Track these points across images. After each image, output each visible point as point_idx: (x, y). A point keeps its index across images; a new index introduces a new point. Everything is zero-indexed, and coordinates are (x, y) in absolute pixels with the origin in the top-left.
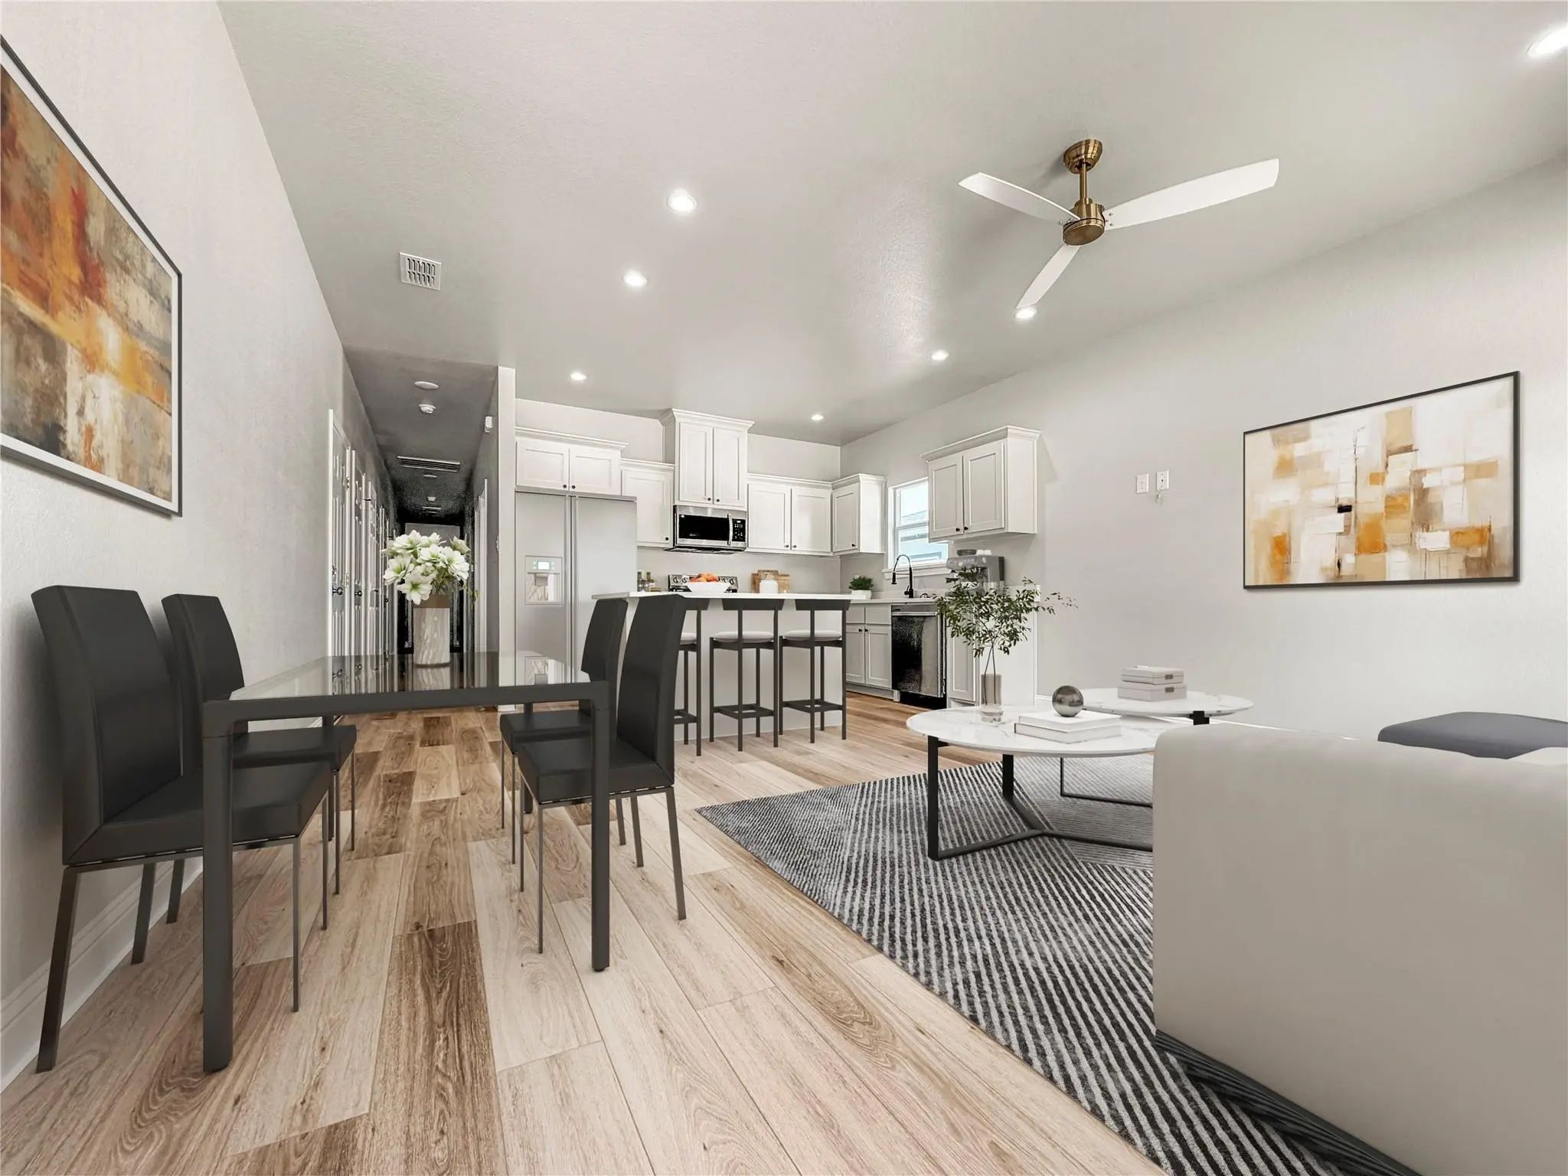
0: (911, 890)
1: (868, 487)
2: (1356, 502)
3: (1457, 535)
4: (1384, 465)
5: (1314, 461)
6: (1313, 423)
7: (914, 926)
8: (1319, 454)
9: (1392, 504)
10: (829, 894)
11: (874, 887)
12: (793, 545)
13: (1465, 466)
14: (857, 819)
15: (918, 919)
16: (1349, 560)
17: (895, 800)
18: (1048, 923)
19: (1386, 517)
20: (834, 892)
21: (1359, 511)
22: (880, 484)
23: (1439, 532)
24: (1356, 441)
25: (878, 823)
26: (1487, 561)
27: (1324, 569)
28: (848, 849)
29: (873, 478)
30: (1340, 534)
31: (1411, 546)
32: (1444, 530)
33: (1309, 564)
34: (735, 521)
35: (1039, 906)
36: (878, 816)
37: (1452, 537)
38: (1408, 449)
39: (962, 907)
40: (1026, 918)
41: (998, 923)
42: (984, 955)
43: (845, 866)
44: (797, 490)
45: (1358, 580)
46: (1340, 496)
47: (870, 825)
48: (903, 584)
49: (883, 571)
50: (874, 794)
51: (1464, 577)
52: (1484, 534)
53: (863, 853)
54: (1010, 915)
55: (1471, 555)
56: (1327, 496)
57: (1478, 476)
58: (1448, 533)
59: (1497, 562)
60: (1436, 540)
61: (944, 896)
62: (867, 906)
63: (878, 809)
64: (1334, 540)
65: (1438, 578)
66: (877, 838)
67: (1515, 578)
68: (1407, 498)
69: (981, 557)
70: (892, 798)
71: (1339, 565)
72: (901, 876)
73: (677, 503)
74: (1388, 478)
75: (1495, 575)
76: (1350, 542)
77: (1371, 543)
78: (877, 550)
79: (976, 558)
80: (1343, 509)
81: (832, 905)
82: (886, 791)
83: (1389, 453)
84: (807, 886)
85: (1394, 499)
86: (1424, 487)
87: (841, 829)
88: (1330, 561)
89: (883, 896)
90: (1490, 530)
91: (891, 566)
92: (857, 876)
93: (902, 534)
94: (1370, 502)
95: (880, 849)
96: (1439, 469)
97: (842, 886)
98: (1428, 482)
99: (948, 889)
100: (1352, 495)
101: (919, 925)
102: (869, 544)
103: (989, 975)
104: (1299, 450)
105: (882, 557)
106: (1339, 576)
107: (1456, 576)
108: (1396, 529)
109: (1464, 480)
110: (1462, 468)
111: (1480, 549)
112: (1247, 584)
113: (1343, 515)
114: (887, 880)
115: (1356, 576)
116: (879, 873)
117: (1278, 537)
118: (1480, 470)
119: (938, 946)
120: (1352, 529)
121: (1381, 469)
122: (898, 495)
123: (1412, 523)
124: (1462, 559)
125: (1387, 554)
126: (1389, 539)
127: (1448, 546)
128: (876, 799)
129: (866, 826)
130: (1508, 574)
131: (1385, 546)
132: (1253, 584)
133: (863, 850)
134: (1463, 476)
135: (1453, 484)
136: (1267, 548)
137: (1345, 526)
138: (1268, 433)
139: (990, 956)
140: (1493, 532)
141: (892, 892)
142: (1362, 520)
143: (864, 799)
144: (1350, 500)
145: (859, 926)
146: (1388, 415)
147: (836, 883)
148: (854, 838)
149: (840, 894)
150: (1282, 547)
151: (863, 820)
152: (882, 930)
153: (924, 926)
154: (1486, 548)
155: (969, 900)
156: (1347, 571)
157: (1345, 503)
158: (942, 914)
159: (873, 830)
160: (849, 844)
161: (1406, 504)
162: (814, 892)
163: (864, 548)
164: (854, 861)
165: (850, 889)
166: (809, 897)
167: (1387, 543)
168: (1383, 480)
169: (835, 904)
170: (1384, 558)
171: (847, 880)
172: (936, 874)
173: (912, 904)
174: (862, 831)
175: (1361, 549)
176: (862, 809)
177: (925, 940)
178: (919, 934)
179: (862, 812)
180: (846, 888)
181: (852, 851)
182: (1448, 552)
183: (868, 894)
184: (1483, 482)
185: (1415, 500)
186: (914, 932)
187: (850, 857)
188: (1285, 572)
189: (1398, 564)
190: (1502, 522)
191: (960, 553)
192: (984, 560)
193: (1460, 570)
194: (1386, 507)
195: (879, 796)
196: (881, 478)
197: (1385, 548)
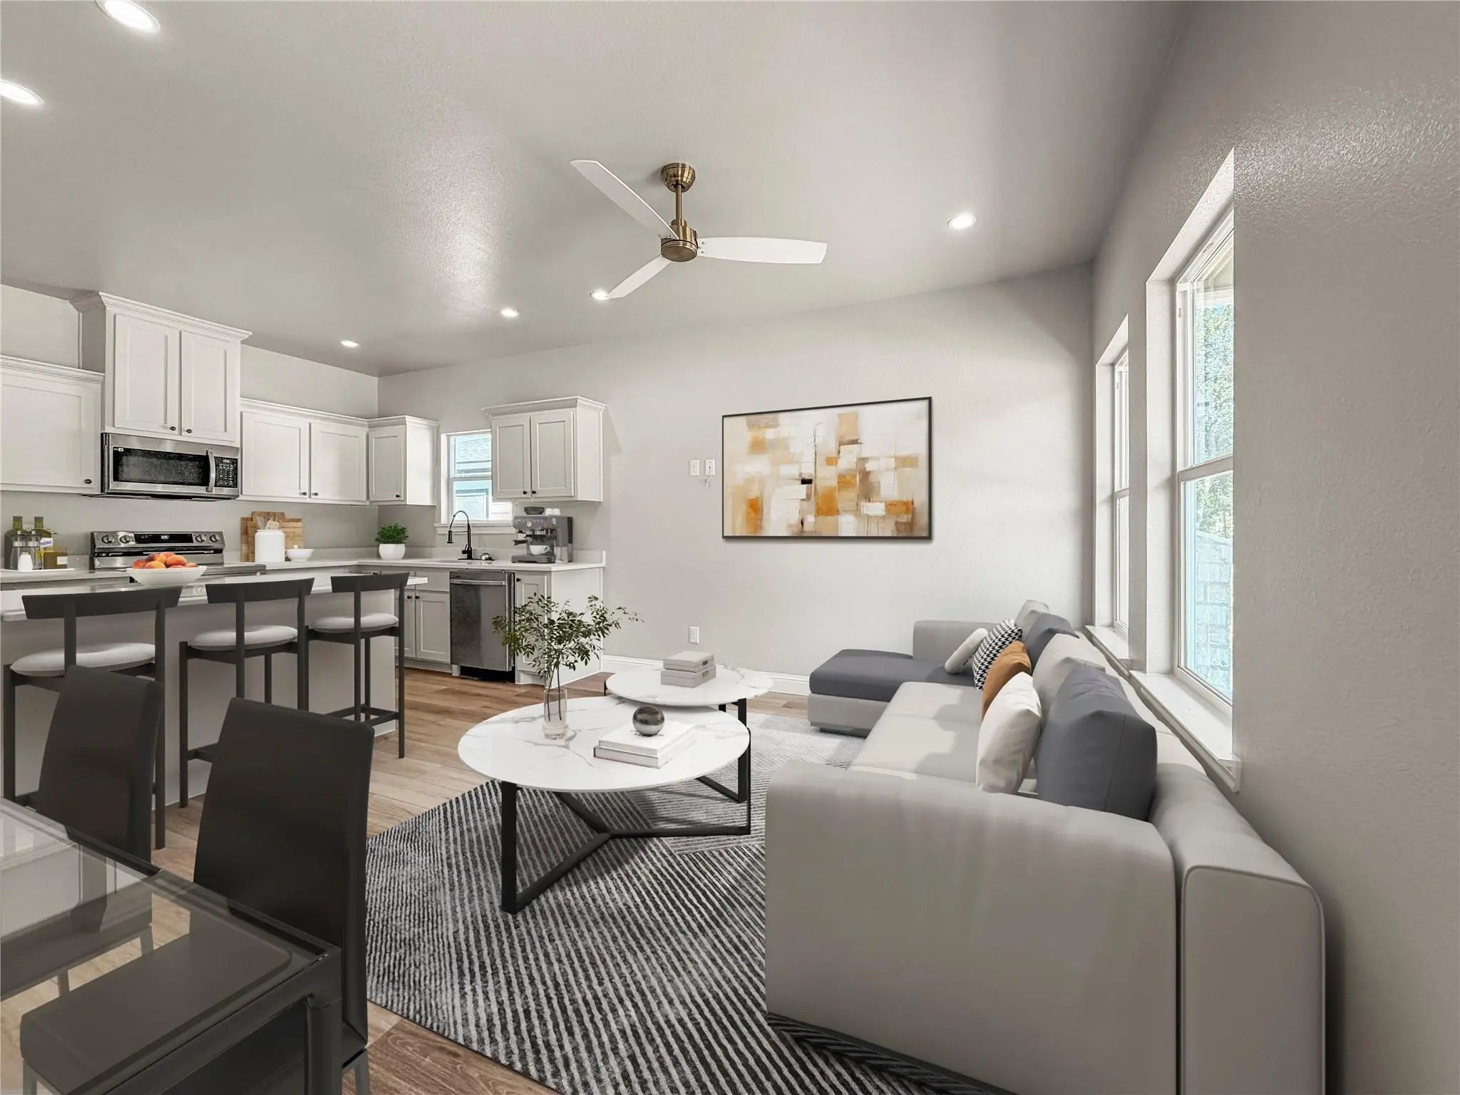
0: (537, 959)
1: (416, 433)
2: (815, 477)
3: (890, 506)
4: (837, 452)
5: (782, 444)
6: (781, 415)
7: (553, 1016)
8: (786, 439)
9: (844, 481)
10: (444, 1008)
11: (495, 973)
12: (313, 492)
13: (896, 458)
14: (450, 866)
15: (555, 1002)
16: (810, 519)
17: (486, 822)
18: (674, 950)
19: (839, 490)
20: (449, 1000)
21: (817, 483)
22: (431, 428)
23: (878, 503)
24: (815, 432)
25: (475, 866)
26: (911, 525)
27: (790, 526)
28: (450, 920)
29: (424, 422)
30: (803, 500)
31: (857, 512)
32: (881, 502)
33: (778, 521)
34: (219, 460)
35: (660, 929)
36: (472, 852)
37: (886, 507)
38: (855, 442)
39: (594, 964)
40: (654, 952)
41: (633, 971)
42: (631, 1025)
43: (453, 950)
44: (318, 426)
45: (817, 535)
46: (803, 472)
47: (467, 870)
48: (460, 543)
49: (436, 525)
50: (460, 818)
51: (895, 535)
52: (909, 506)
53: (469, 919)
54: (639, 955)
55: (900, 520)
56: (794, 471)
57: (904, 466)
58: (883, 504)
59: (918, 525)
60: (875, 508)
61: (573, 954)
62: (495, 1008)
63: (471, 841)
64: (797, 504)
65: (877, 535)
66: (480, 889)
67: (929, 538)
68: (854, 477)
69: (551, 517)
70: (482, 820)
71: (802, 523)
72: (521, 940)
73: (108, 429)
74: (839, 461)
75: (916, 534)
76: (811, 506)
77: (827, 507)
78: (427, 501)
79: (545, 518)
80: (804, 482)
81: (452, 1024)
82: (473, 812)
83: (841, 444)
84: (412, 1007)
85: (844, 477)
86: (867, 470)
87: (433, 890)
88: (795, 519)
89: (509, 983)
90: (913, 503)
91: (444, 519)
92: (471, 962)
93: (457, 486)
94: (827, 478)
95: (487, 906)
96: (877, 459)
97: (457, 987)
98: (869, 466)
99: (574, 942)
100: (812, 472)
101: (558, 1013)
102: (418, 493)
103: (644, 1054)
104: (770, 434)
105: (433, 509)
106: (802, 531)
107: (889, 534)
108: (846, 498)
109: (896, 468)
110: (894, 459)
111: (905, 516)
112: (725, 535)
113: (805, 486)
114: (507, 954)
115: (815, 532)
116: (495, 945)
117: (753, 499)
118: (905, 462)
119: (585, 1036)
120: (813, 497)
121: (835, 455)
122: (452, 443)
123: (858, 496)
124: (893, 523)
125: (839, 517)
126: (840, 506)
127: (884, 513)
128: (465, 828)
129: (463, 873)
130: (925, 534)
131: (838, 510)
132: (730, 535)
133: (469, 915)
134: (894, 466)
135: (887, 470)
136: (743, 508)
137: (807, 495)
138: (743, 419)
139: (638, 1024)
140: (915, 505)
141: (517, 972)
142: (820, 491)
143: (451, 830)
144: (811, 475)
145: (494, 1047)
146: (839, 416)
147: (449, 984)
148: (453, 898)
149: (457, 1002)
150: (755, 508)
151: (458, 866)
152: (521, 1041)
153: (564, 1010)
154: (910, 516)
155: (597, 948)
156: (809, 527)
157: (807, 477)
158: (579, 984)
159: (473, 879)
160: (449, 912)
161: (853, 482)
162: (423, 1012)
163: (410, 501)
164: (462, 937)
165: (468, 988)
166: (420, 1023)
167: (840, 509)
168: (837, 462)
169: (455, 1023)
170: (837, 520)
171: (461, 974)
172: (557, 924)
173: (544, 983)
174: (461, 884)
175: (819, 512)
176: (452, 847)
177: (571, 1033)
178: (562, 1026)
179: (452, 852)
180: (462, 988)
181: (456, 921)
182: (883, 517)
183: (491, 987)
184: (908, 470)
185: (860, 479)
186: (556, 1025)
187: (456, 932)
188: (758, 526)
189: (847, 525)
190: (920, 499)
191: (527, 510)
192: (554, 521)
193: (893, 531)
194: (839, 483)
195: (467, 821)
196: (434, 424)
197: (837, 512)
